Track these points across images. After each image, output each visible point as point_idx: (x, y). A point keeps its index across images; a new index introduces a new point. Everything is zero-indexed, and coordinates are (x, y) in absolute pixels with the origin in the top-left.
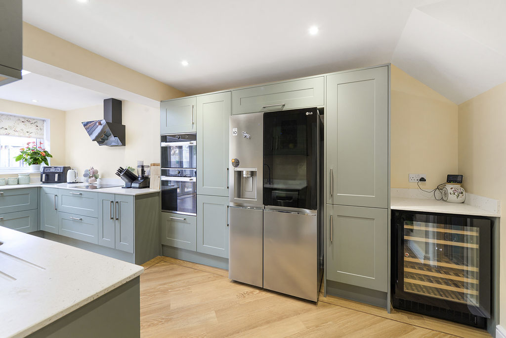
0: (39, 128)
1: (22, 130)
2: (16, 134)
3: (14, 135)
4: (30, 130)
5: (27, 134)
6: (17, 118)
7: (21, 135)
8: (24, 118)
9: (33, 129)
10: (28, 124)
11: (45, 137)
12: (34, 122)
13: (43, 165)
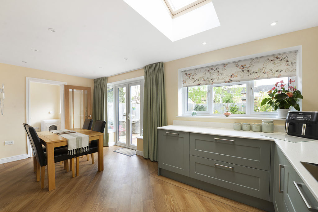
0: (290, 63)
1: (271, 70)
2: (266, 75)
3: (263, 78)
4: (280, 68)
5: (276, 74)
6: (266, 59)
7: (271, 75)
8: (273, 56)
9: (282, 66)
10: (277, 61)
11: (297, 72)
12: (283, 57)
13: (292, 109)
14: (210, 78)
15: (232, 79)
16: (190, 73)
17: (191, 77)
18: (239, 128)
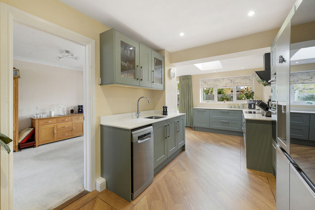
0: (250, 80)
5: (245, 85)
6: (241, 78)
12: (248, 78)
13: (251, 99)
14: (216, 84)
15: (226, 85)
16: (205, 81)
17: (206, 83)
18: (230, 107)
